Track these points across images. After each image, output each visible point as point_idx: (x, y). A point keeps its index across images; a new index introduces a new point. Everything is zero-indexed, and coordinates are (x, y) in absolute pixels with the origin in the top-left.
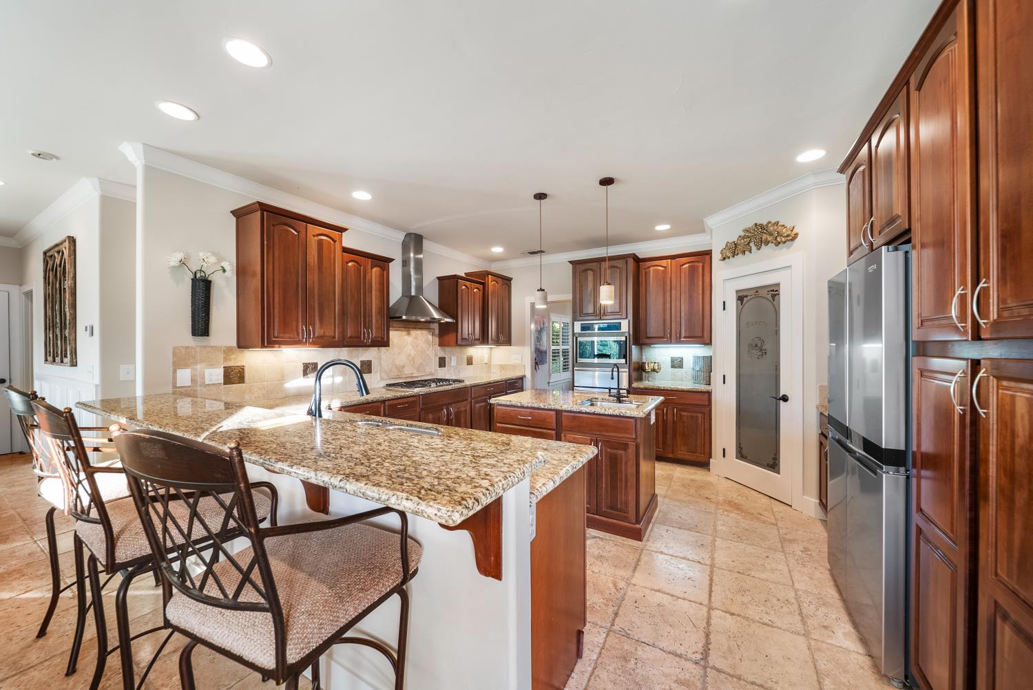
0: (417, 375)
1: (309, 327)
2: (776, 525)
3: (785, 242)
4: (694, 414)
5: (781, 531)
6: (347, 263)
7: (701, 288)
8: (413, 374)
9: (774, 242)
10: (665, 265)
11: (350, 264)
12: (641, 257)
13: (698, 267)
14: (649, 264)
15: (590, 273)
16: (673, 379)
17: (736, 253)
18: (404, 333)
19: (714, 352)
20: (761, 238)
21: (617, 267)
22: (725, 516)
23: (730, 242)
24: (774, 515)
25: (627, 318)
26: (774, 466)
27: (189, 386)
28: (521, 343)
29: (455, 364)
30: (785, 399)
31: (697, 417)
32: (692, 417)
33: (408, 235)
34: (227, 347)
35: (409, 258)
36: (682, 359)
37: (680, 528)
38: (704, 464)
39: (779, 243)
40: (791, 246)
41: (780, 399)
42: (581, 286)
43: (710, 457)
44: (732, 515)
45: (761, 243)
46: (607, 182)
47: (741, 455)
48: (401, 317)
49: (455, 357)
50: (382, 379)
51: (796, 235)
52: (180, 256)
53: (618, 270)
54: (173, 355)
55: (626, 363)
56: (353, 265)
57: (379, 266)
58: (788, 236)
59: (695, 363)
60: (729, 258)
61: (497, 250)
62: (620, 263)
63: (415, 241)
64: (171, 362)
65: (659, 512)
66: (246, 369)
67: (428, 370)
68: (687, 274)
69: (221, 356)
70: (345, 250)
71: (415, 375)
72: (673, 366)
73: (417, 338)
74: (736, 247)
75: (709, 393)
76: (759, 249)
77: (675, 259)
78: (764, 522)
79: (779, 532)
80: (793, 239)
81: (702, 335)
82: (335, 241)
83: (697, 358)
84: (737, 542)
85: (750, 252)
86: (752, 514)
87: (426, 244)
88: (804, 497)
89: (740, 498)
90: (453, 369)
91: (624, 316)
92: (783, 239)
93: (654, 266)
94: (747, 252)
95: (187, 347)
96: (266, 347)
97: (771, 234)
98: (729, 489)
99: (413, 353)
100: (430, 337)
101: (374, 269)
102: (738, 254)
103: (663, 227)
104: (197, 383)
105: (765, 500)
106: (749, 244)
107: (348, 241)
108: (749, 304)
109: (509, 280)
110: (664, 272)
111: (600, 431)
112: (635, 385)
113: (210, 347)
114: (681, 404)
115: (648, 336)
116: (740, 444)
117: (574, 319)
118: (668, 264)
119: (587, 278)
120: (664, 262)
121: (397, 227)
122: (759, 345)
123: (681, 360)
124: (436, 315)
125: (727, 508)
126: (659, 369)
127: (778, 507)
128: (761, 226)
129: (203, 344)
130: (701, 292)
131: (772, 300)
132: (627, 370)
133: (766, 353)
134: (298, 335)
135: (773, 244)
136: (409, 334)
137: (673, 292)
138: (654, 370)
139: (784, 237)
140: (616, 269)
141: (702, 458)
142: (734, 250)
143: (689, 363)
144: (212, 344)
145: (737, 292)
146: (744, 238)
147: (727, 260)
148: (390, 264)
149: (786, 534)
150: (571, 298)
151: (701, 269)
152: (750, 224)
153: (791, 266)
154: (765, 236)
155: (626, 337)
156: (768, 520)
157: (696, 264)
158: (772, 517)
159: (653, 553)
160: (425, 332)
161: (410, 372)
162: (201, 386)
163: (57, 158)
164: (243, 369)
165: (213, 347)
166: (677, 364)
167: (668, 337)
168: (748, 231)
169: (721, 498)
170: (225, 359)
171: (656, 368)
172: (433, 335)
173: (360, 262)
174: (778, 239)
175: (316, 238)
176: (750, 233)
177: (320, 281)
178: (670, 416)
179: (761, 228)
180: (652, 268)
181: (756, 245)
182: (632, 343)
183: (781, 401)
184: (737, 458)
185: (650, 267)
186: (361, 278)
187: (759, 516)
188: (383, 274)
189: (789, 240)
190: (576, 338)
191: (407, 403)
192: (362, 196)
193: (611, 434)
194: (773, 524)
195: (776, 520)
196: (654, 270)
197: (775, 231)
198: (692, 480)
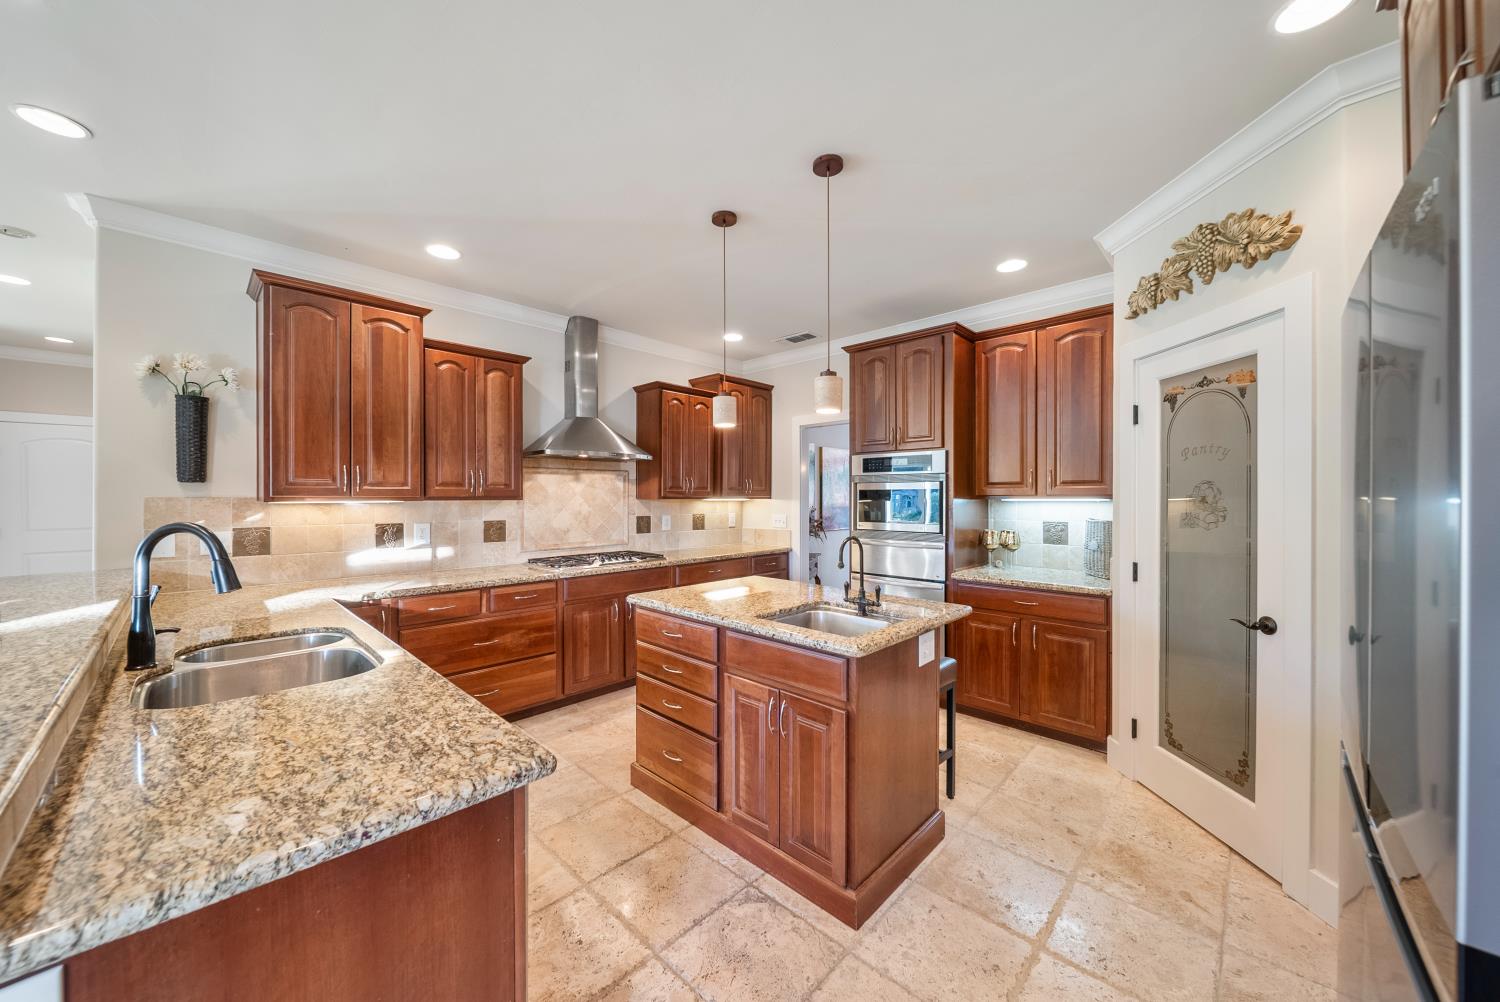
0: (594, 545)
1: (355, 468)
2: (1220, 937)
3: (1268, 255)
4: (1074, 641)
5: (1227, 958)
6: (437, 365)
7: (1097, 382)
8: (585, 543)
9: (1242, 258)
10: (1025, 343)
11: (444, 367)
12: (977, 330)
13: (1092, 339)
14: (992, 342)
15: (878, 366)
16: (1047, 565)
17: (1159, 298)
18: (569, 478)
19: (1116, 513)
20: (1212, 255)
21: (925, 352)
22: (1094, 888)
23: (1146, 275)
24: (1224, 905)
25: (943, 446)
26: (1241, 775)
27: (173, 558)
28: (786, 496)
29: (669, 528)
30: (1268, 627)
31: (1080, 648)
32: (1069, 645)
33: (573, 319)
34: (240, 499)
35: (573, 358)
36: (1065, 525)
37: (964, 906)
38: (1096, 744)
39: (1254, 259)
40: (1285, 259)
41: (1254, 627)
42: (863, 392)
43: (1108, 731)
44: (1114, 888)
45: (1212, 268)
46: (829, 165)
47: (1170, 740)
48: (543, 452)
49: (669, 517)
50: (524, 550)
51: (1296, 232)
52: (147, 361)
53: (928, 357)
54: (145, 511)
55: (941, 532)
56: (450, 369)
57: (501, 370)
58: (1274, 237)
59: (1090, 535)
60: (1145, 310)
61: (733, 337)
62: (932, 344)
63: (586, 330)
64: (142, 521)
65: (943, 851)
66: (273, 533)
67: (615, 537)
68: (1069, 357)
69: (229, 513)
70: (428, 344)
71: (588, 545)
72: (1046, 541)
73: (593, 486)
74: (1157, 285)
75: (1107, 599)
76: (1208, 282)
77: (1044, 327)
78: (1189, 924)
79: (1220, 962)
80: (1288, 244)
81: (1097, 480)
82: (406, 330)
83: (1093, 524)
84: (1093, 975)
85: (1190, 290)
86: (1167, 893)
87: (607, 334)
88: (1315, 872)
89: (1151, 840)
90: (664, 536)
91: (938, 443)
92: (1263, 248)
93: (1001, 346)
94: (1182, 293)
95: (169, 499)
96: (273, 499)
97: (1234, 242)
98: (1134, 813)
99: (585, 509)
100: (620, 484)
101: (491, 375)
102: (1163, 300)
103: (1012, 266)
104: (187, 552)
105: (1216, 856)
106: (1186, 273)
107: (433, 329)
108: (1187, 411)
109: (768, 389)
110: (1023, 356)
111: (784, 677)
112: (964, 574)
113: (209, 498)
114: (1047, 618)
115: (992, 480)
116: (1168, 715)
117: (853, 452)
118: (1030, 339)
119: (872, 377)
120: (1022, 337)
121: (551, 307)
122: (1210, 499)
123: (1064, 527)
124: (625, 450)
125: (1107, 867)
126: (1017, 543)
127: (1243, 882)
128: (1213, 229)
129: (199, 494)
130: (1097, 390)
131: (1238, 396)
132: (943, 545)
133: (1224, 517)
134: (334, 479)
135: (1240, 265)
136: (577, 479)
137: (1041, 393)
138: (1005, 546)
139: (1264, 242)
140: (923, 355)
141: (1090, 731)
142: (1156, 292)
143: (1078, 536)
144: (214, 494)
145: (1164, 382)
146: (1174, 262)
147: (1142, 316)
148: (524, 365)
149: (1239, 973)
150: (848, 418)
151: (1097, 344)
152: (1187, 229)
153: (1282, 310)
154: (1219, 250)
155: (941, 483)
156: (1203, 916)
157: (1088, 334)
158: (1217, 911)
159: (863, 969)
160: (609, 477)
161: (580, 540)
162: (193, 557)
163: (32, 235)
164: (268, 533)
165: (214, 498)
166: (1056, 535)
167: (1027, 483)
168: (1183, 245)
169: (1104, 836)
170: (237, 517)
171: (1011, 542)
172: (624, 480)
173: (463, 365)
174: (1251, 250)
175: (369, 325)
176: (1188, 248)
177: (376, 394)
178: (1025, 641)
179: (1213, 232)
180: (998, 349)
181: (1200, 273)
182: (952, 493)
183: (1259, 632)
184: (1161, 745)
185: (995, 348)
186: (465, 386)
187: (1182, 902)
188: (509, 383)
189: (1276, 249)
190: (856, 484)
191: (535, 592)
192: (443, 252)
193: (802, 686)
194: (1212, 934)
195: (1226, 920)
196: (1001, 355)
197: (1242, 231)
198: (1057, 780)
